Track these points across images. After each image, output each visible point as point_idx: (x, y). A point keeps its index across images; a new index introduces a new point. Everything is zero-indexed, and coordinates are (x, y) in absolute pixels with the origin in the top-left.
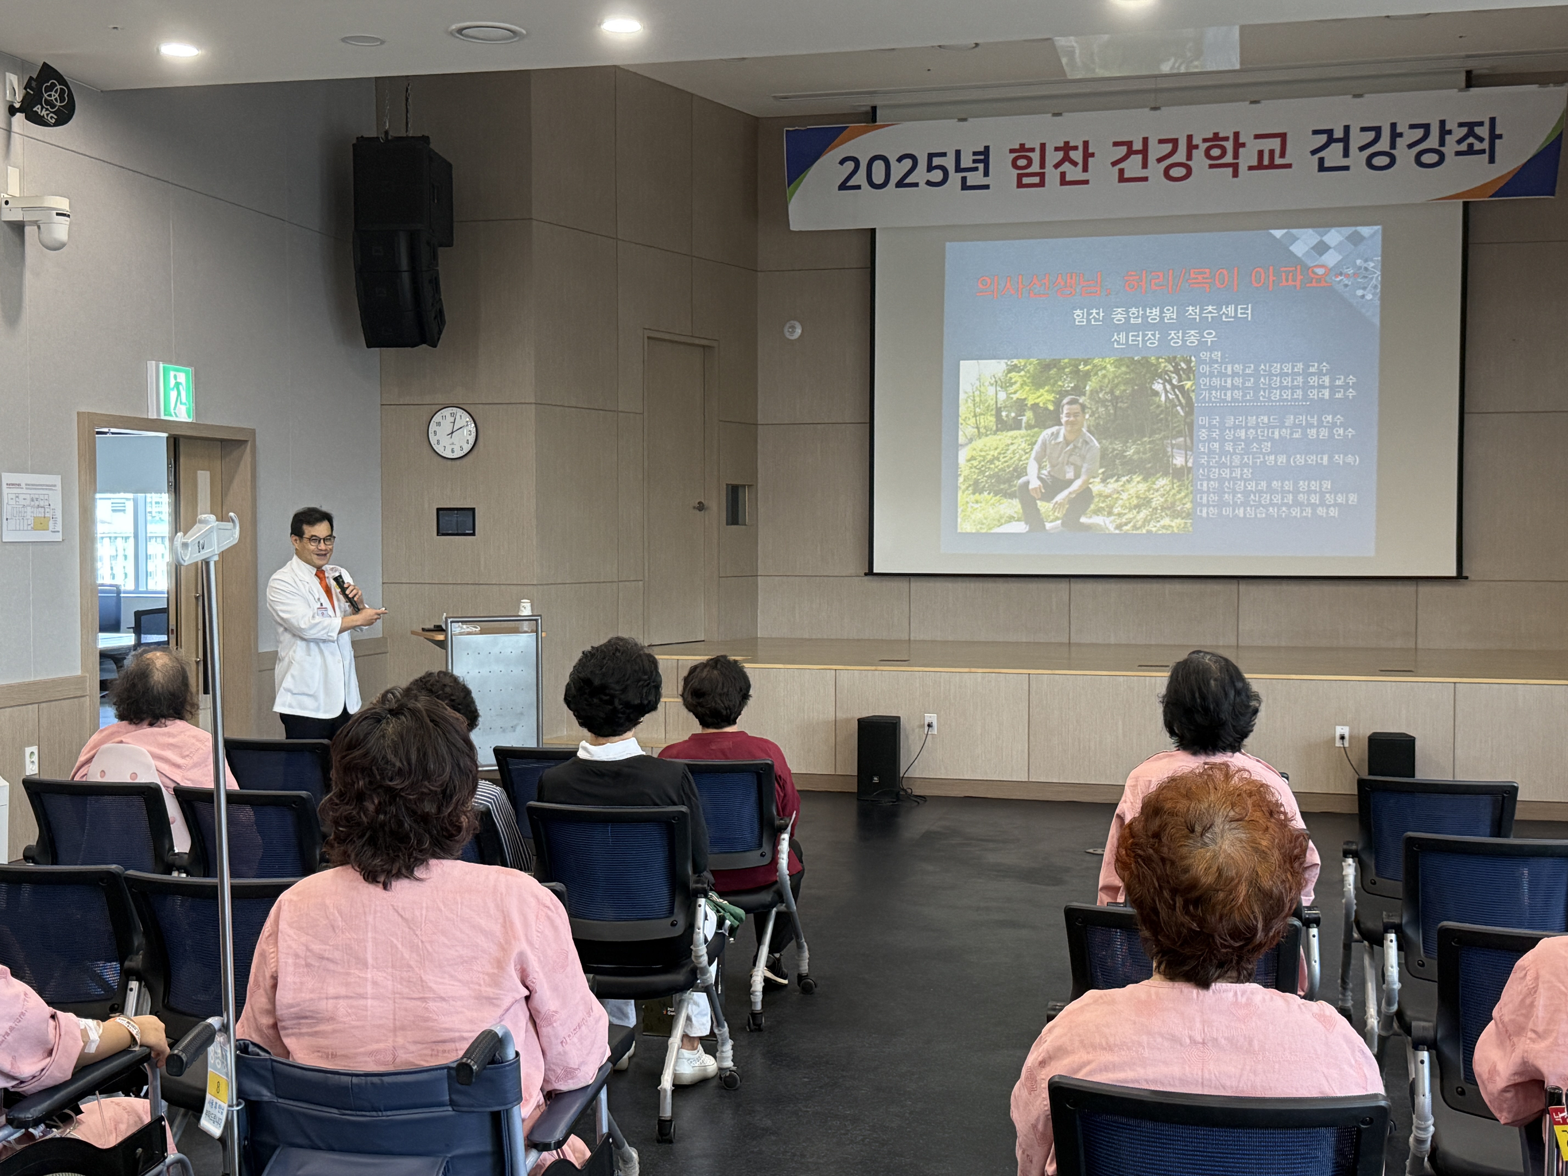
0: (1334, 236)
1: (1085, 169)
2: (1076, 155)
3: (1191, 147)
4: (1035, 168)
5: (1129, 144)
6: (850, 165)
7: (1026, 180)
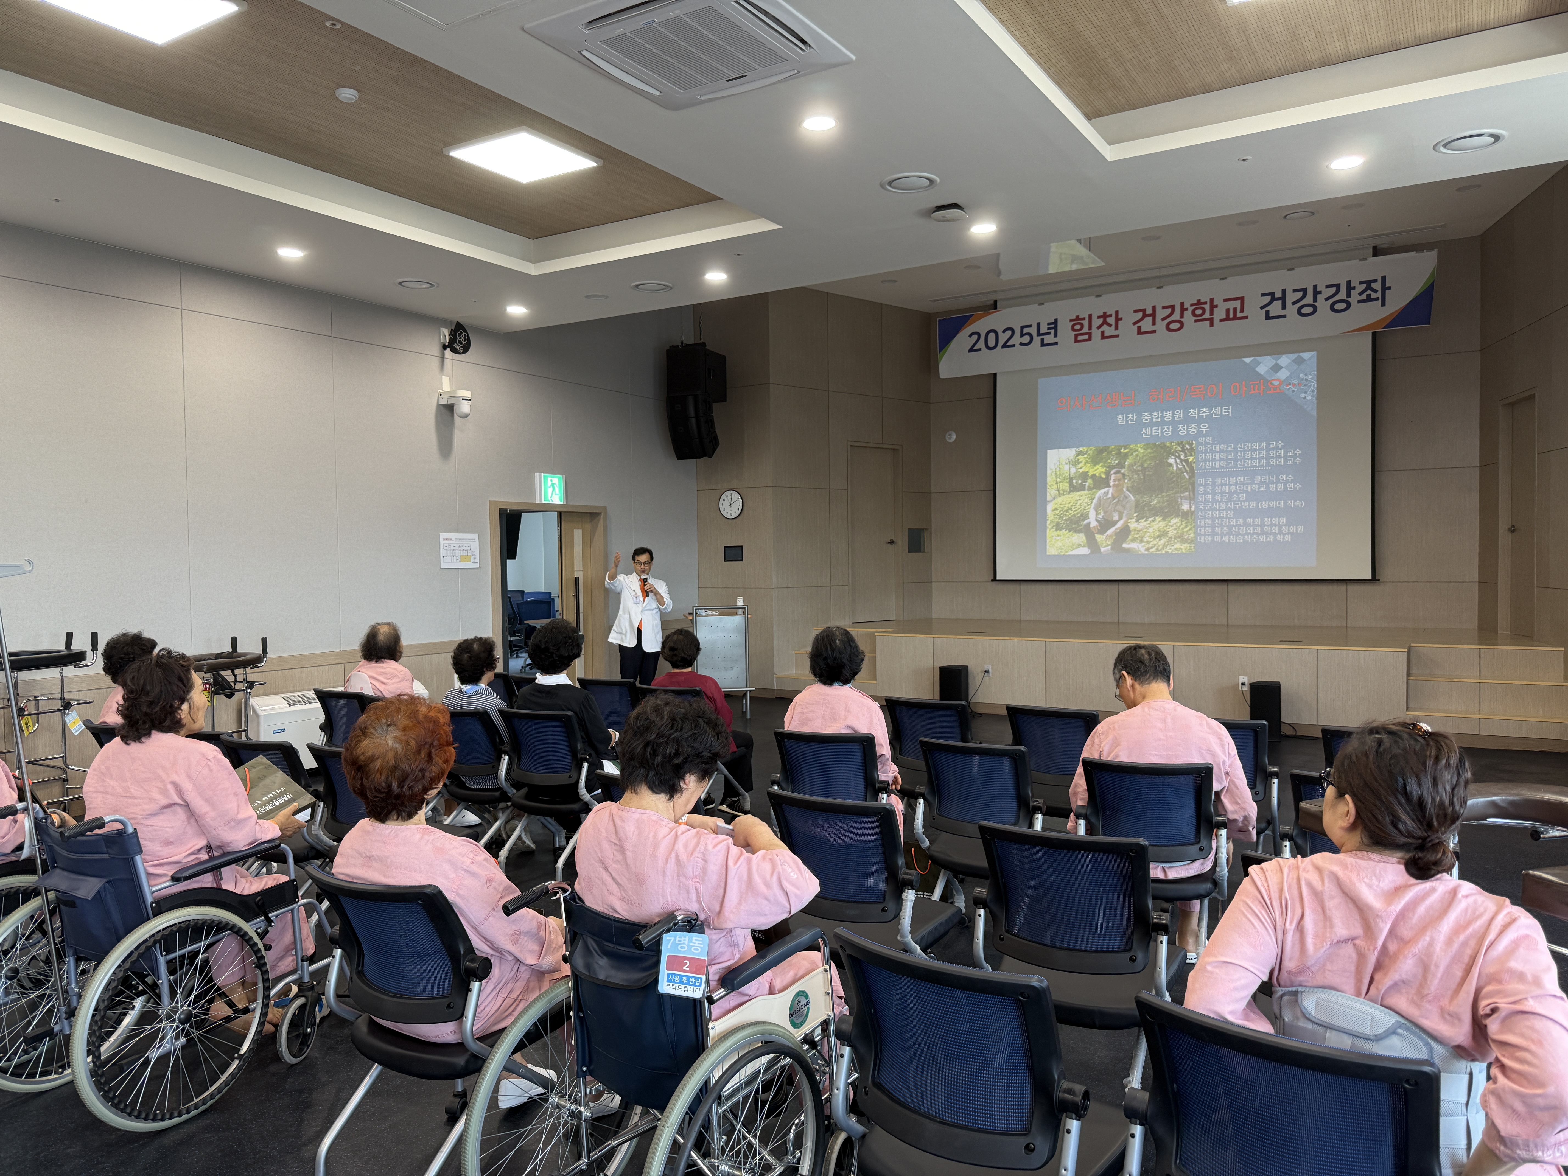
0: (1284, 360)
1: (1117, 328)
2: (1111, 320)
3: (1183, 309)
4: (1085, 330)
5: (1144, 311)
6: (975, 337)
7: (1080, 338)
